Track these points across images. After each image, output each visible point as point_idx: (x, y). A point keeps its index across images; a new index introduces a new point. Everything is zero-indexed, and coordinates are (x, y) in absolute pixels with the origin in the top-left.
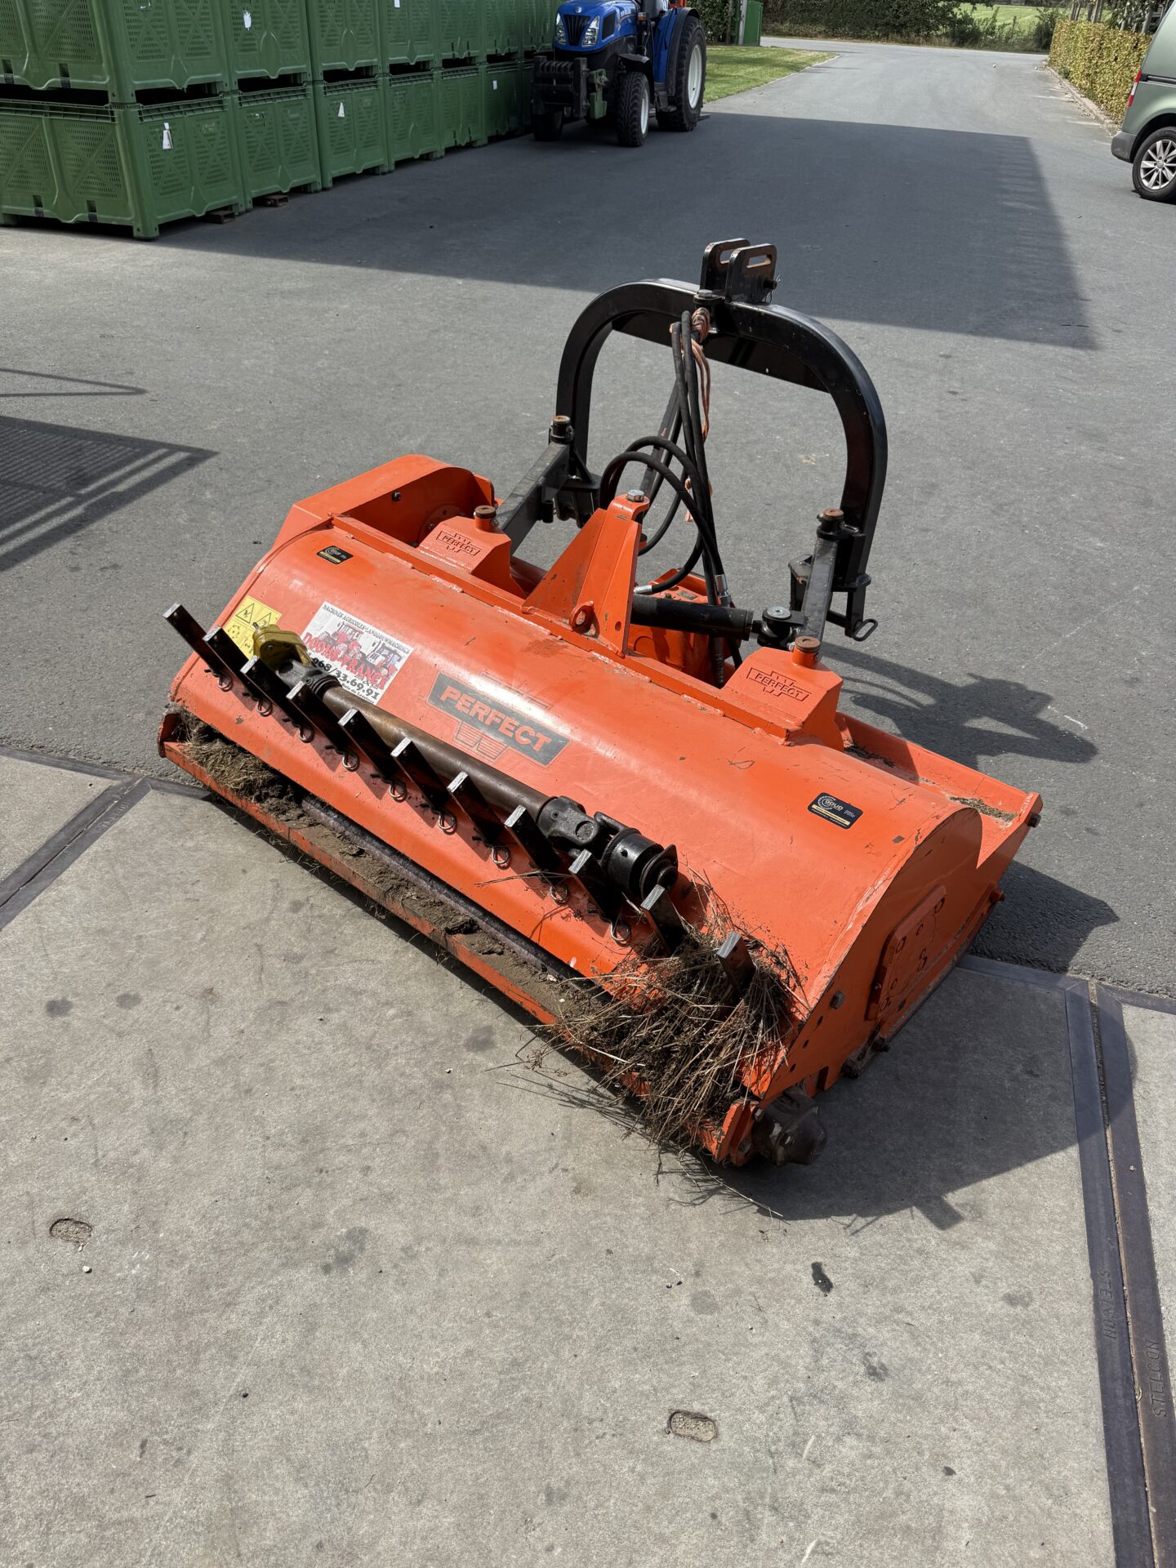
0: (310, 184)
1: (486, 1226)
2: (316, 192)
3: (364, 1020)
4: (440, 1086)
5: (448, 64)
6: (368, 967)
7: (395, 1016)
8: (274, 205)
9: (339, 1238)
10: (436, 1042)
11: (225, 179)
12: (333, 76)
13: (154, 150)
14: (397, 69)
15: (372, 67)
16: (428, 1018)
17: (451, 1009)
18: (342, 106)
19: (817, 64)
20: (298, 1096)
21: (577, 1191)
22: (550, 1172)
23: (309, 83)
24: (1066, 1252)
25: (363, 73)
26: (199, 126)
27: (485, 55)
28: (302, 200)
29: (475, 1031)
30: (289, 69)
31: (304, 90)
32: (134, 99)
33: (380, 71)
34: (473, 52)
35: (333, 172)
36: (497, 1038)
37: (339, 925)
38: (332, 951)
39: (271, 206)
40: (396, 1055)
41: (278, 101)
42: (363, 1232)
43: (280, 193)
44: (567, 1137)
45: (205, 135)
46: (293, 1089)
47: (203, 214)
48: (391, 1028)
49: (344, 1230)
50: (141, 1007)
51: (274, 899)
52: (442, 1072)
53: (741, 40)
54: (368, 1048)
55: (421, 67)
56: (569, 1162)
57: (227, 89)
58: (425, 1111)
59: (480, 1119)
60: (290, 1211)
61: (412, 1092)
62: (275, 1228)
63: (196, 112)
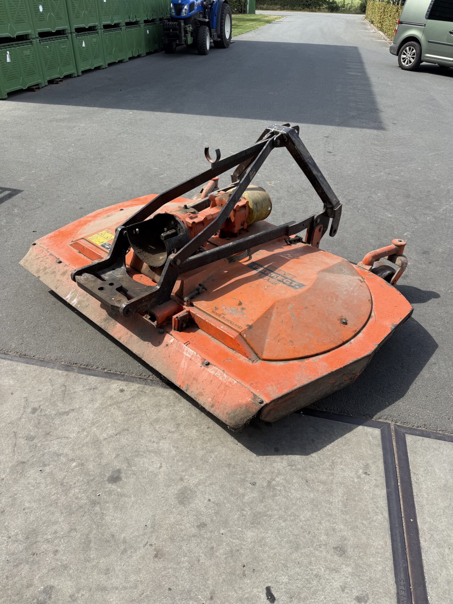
0: (72, 74)
1: (111, 580)
2: (75, 77)
3: (61, 470)
4: (94, 503)
5: (127, 24)
6: (64, 441)
7: (76, 466)
8: (57, 83)
9: (40, 592)
10: (94, 479)
11: (35, 73)
12: (79, 30)
13: (3, 63)
14: (106, 27)
15: (96, 26)
16: (91, 467)
17: (102, 460)
18: (84, 42)
19: (277, 20)
20: (26, 513)
21: (156, 556)
22: (144, 547)
23: (69, 33)
24: (384, 570)
25: (92, 29)
26: (22, 52)
27: (143, 20)
28: (69, 81)
29: (113, 472)
30: (60, 28)
31: (67, 36)
33: (99, 28)
34: (138, 19)
35: (82, 69)
36: (123, 475)
37: (53, 419)
38: (48, 434)
39: (56, 83)
40: (74, 487)
41: (56, 41)
42: (52, 587)
43: (59, 78)
44: (153, 527)
45: (25, 56)
46: (24, 509)
47: (26, 88)
48: (73, 473)
49: (42, 587)
51: (24, 407)
52: (96, 496)
53: (248, 12)
54: (61, 485)
55: (117, 26)
56: (153, 541)
57: (34, 37)
58: (86, 517)
59: (112, 520)
60: (17, 579)
61: (81, 507)
62: (8, 589)
63: (21, 47)
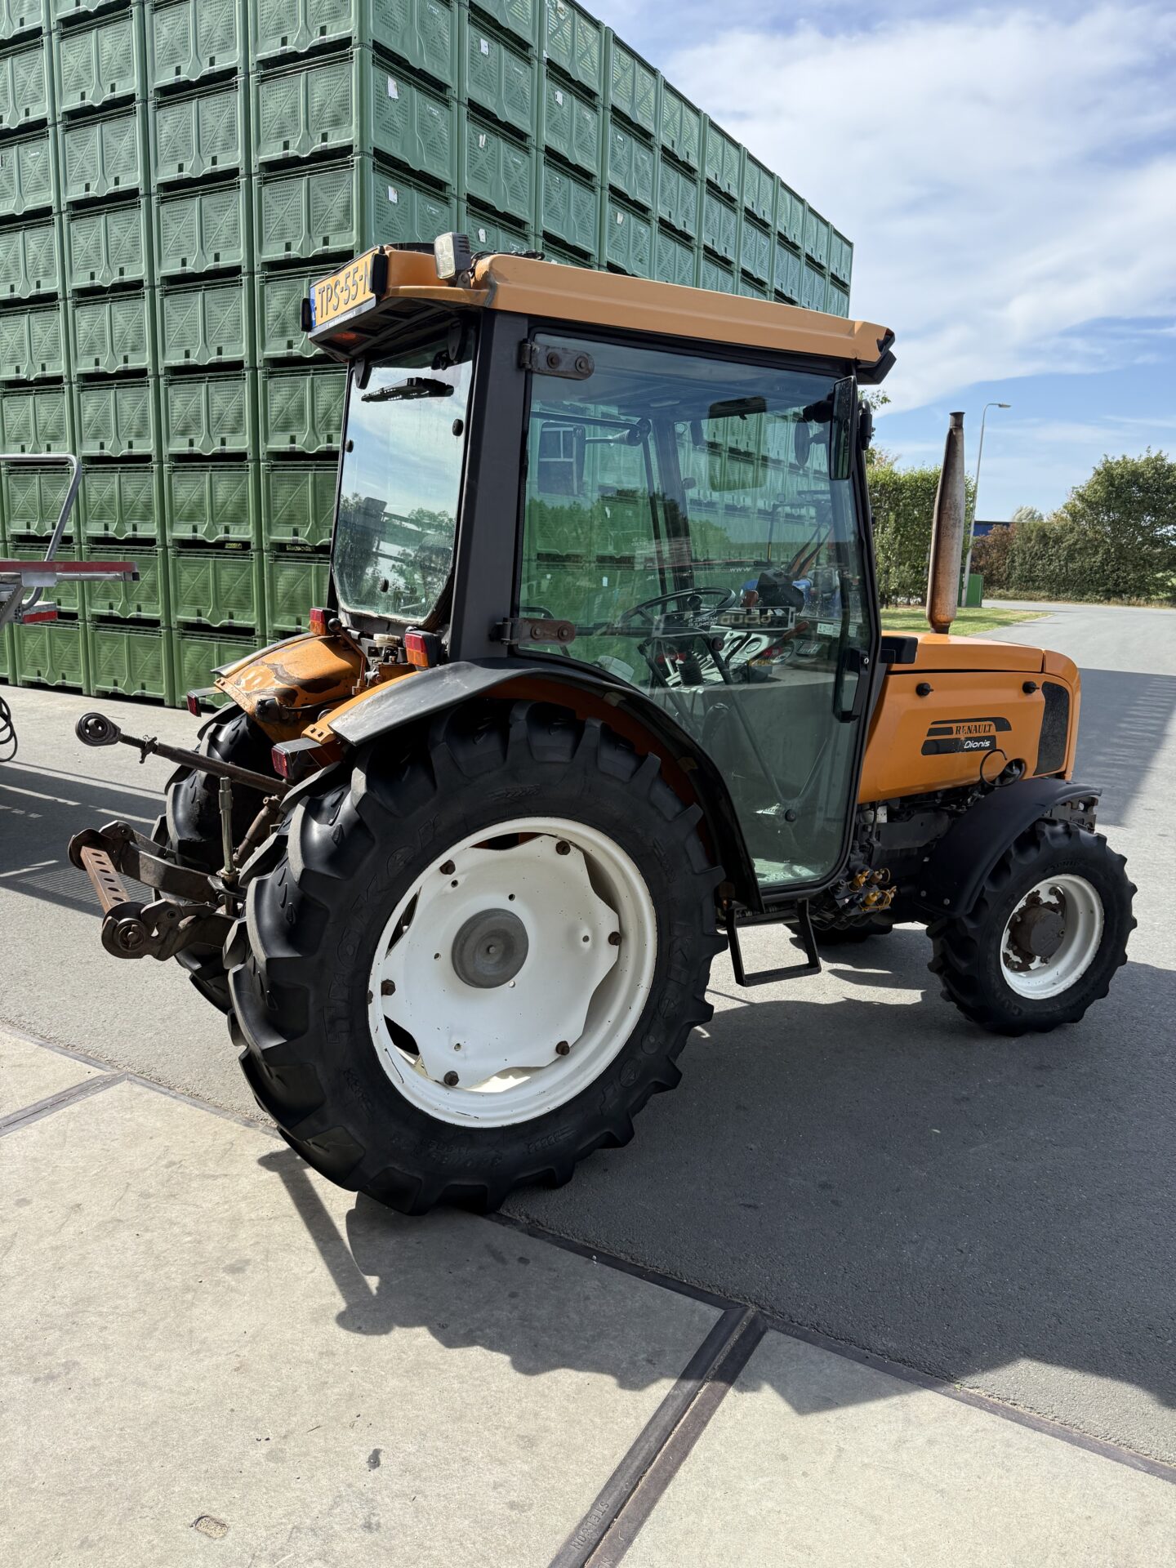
1: (159, 1377)
3: (166, 1241)
4: (188, 1289)
6: (191, 1209)
7: (189, 1242)
9: (58, 1365)
10: (205, 1262)
16: (210, 1247)
17: (230, 1244)
20: (90, 1277)
21: (237, 1370)
22: (227, 1355)
24: (584, 1484)
29: (237, 1261)
36: (249, 1268)
37: (190, 1180)
38: (174, 1196)
40: (172, 1265)
42: (76, 1364)
44: (254, 1337)
46: (90, 1272)
48: (181, 1248)
49: (64, 1360)
50: (27, 1208)
51: (159, 1158)
53: (964, 603)
54: (157, 1257)
56: (244, 1352)
58: (167, 1302)
59: (201, 1314)
60: (37, 1342)
61: (167, 1289)
62: (21, 1350)
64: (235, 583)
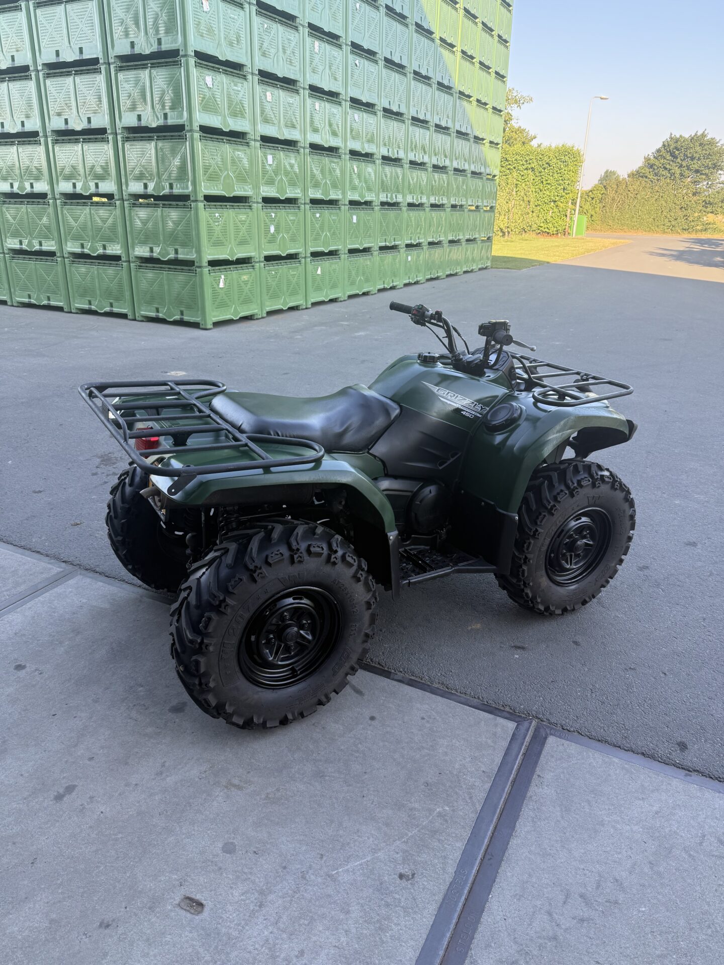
0: (299, 305)
2: (302, 309)
8: (278, 315)
9: (63, 787)
11: (252, 302)
12: (315, 255)
13: (215, 288)
14: (352, 251)
15: (338, 250)
18: (319, 269)
23: (303, 258)
25: (333, 253)
26: (240, 277)
27: (405, 244)
28: (294, 313)
30: (292, 251)
31: (299, 261)
32: (207, 264)
33: (343, 252)
35: (312, 300)
41: (285, 266)
42: (75, 786)
43: (282, 309)
45: (243, 282)
47: (238, 318)
50: (24, 671)
53: (574, 234)
57: (256, 260)
63: (239, 271)
64: (105, 224)
